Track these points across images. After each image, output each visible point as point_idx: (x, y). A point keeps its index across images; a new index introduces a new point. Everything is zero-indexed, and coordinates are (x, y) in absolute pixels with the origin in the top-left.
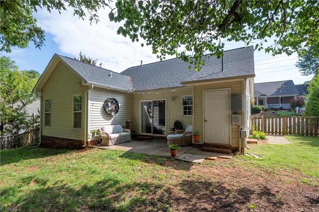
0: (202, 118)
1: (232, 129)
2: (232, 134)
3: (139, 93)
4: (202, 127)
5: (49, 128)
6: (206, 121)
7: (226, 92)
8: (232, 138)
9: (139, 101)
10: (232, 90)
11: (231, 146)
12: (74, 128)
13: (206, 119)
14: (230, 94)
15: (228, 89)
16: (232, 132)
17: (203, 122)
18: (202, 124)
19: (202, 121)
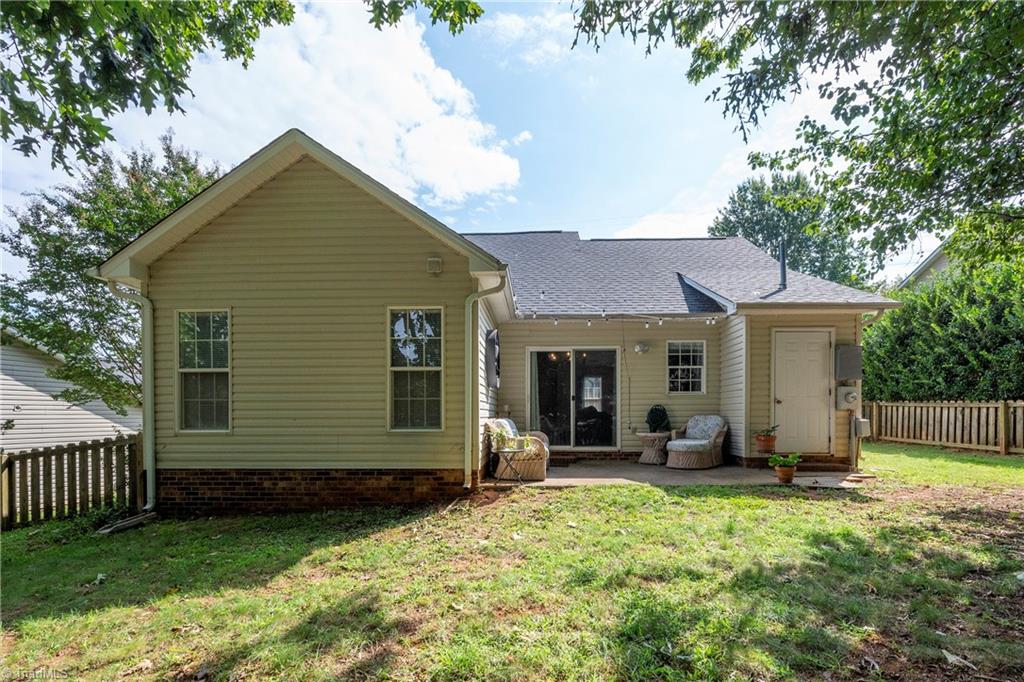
0: (769, 396)
1: (837, 418)
2: (836, 431)
3: (556, 323)
4: (769, 417)
5: (227, 435)
6: (779, 402)
7: (822, 337)
8: (837, 438)
9: (524, 348)
10: (837, 334)
11: (832, 456)
12: (392, 428)
13: (779, 398)
14: (833, 342)
15: (829, 329)
16: (837, 424)
17: (772, 404)
18: (769, 410)
19: (769, 403)
